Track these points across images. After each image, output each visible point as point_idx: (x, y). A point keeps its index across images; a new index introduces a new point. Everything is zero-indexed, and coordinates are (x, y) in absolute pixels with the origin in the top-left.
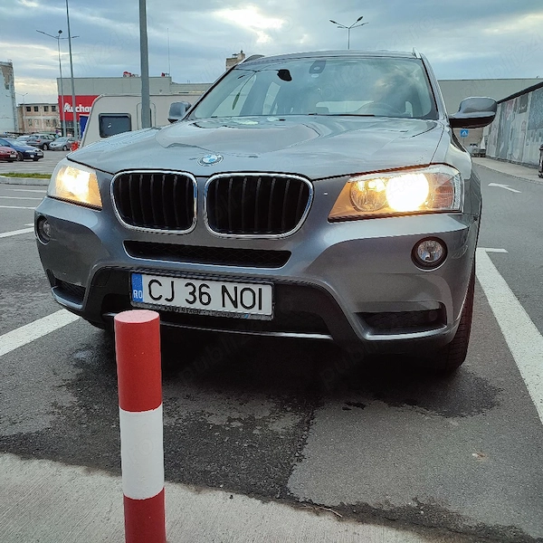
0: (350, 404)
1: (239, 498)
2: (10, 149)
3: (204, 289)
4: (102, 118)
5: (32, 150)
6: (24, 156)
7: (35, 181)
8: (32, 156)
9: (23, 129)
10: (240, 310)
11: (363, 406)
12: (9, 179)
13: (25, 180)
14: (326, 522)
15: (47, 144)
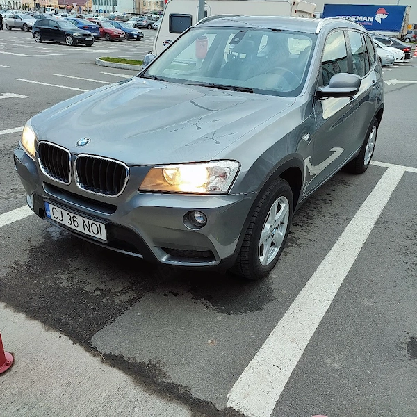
0: (170, 292)
1: (65, 338)
2: (120, 31)
3: (75, 219)
4: (171, 17)
5: (135, 32)
6: (130, 37)
7: (122, 65)
8: (135, 37)
9: (138, 8)
10: (91, 234)
11: (176, 295)
12: (106, 63)
13: (115, 64)
14: (96, 361)
15: (151, 24)
